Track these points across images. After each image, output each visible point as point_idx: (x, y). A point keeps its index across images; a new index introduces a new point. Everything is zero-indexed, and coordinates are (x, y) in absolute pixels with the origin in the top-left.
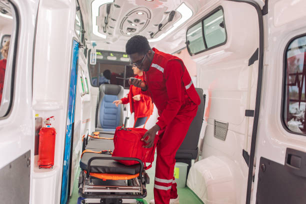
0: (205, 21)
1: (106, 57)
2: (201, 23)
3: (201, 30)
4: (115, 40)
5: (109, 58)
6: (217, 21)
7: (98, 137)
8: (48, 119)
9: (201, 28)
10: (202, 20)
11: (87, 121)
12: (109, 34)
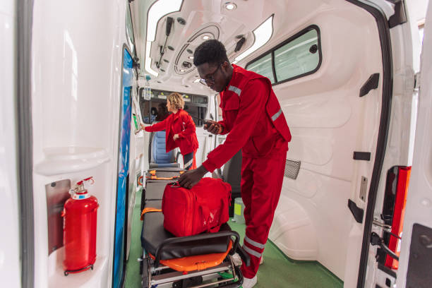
0: (276, 52)
1: (157, 96)
2: (270, 54)
3: (271, 63)
4: (165, 80)
5: (160, 97)
6: (308, 44)
7: (155, 177)
8: (80, 183)
9: (271, 59)
10: (272, 51)
11: (141, 156)
12: (162, 70)
